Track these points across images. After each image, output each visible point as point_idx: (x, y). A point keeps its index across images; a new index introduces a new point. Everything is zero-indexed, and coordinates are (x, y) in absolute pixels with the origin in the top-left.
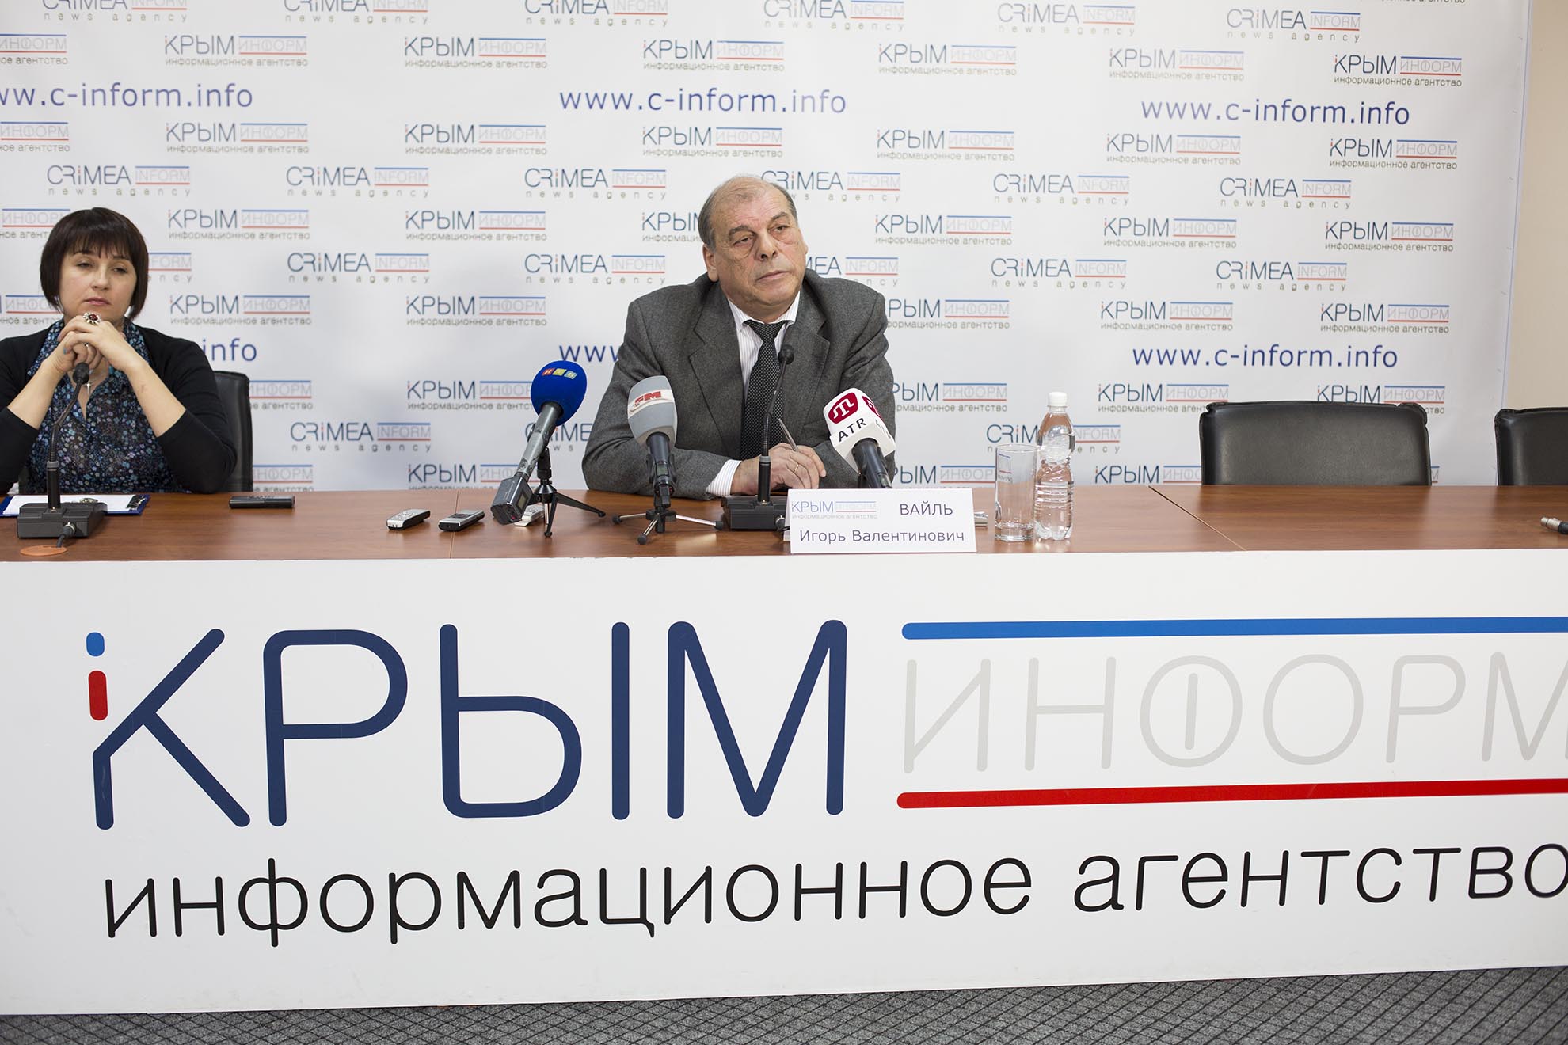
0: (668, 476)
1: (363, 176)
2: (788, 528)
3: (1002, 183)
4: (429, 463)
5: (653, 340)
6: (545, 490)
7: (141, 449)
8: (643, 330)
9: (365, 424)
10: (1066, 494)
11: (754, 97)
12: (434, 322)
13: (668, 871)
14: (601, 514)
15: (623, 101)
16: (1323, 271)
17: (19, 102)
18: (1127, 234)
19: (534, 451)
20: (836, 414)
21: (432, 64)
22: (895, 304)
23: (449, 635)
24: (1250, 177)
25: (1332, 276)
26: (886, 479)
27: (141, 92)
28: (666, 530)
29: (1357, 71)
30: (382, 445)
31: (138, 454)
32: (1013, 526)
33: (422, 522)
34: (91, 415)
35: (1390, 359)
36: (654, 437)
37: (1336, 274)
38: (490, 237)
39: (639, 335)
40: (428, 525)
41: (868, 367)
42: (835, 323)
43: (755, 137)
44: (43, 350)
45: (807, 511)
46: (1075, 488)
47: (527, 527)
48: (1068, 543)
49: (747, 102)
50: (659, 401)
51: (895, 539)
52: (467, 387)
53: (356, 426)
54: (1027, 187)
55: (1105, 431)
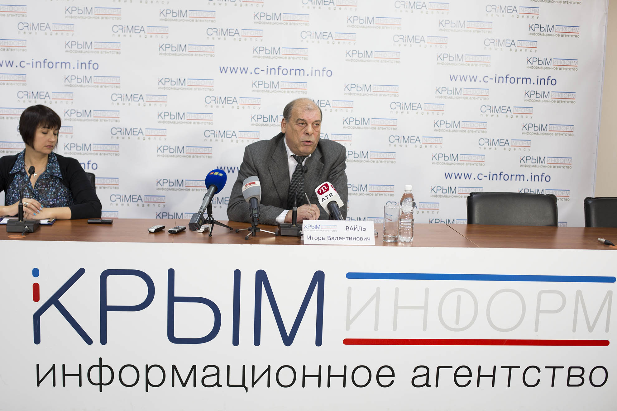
0: (257, 214)
1: (141, 98)
2: (303, 235)
3: (394, 106)
4: (164, 212)
5: (254, 161)
6: (210, 219)
8: (250, 157)
9: (140, 196)
10: (411, 224)
11: (296, 70)
12: (168, 156)
13: (253, 367)
14: (232, 229)
15: (244, 70)
16: (521, 143)
17: (7, 66)
18: (443, 127)
19: (205, 204)
20: (321, 192)
21: (169, 54)
22: (350, 153)
23: (171, 273)
24: (493, 105)
25: (525, 145)
26: (341, 217)
27: (55, 63)
28: (256, 235)
29: (536, 64)
30: (146, 204)
31: (54, 203)
32: (390, 236)
33: (162, 230)
34: (36, 186)
35: (548, 179)
36: (252, 199)
37: (527, 144)
38: (191, 123)
39: (249, 159)
40: (164, 232)
41: (338, 175)
42: (326, 157)
43: (296, 86)
44: (16, 162)
45: (310, 228)
46: (415, 222)
47: (202, 233)
48: (412, 243)
49: (293, 72)
50: (255, 186)
51: (344, 239)
52: (180, 182)
53: (136, 196)
54: (404, 108)
55: (433, 205)
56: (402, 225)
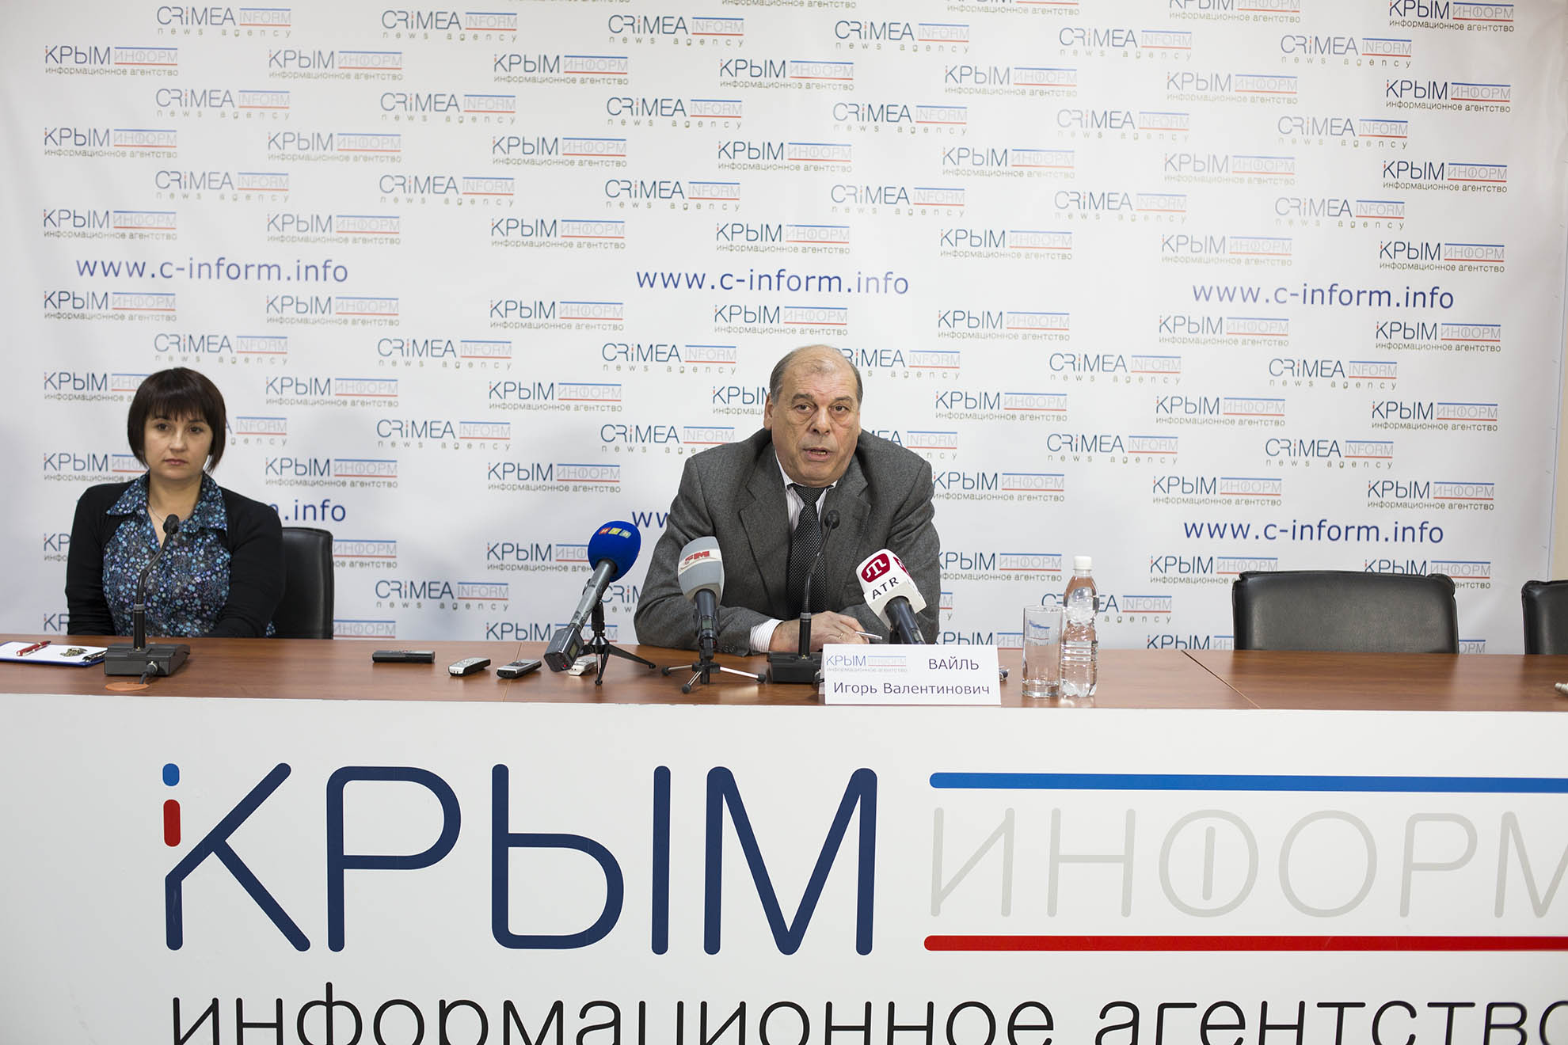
0: (712, 630)
1: (449, 348)
2: (823, 680)
3: (1058, 362)
4: (506, 621)
5: (708, 496)
6: (599, 641)
7: (207, 576)
9: (447, 584)
10: (1090, 653)
11: (821, 278)
12: (513, 488)
13: (704, 1005)
14: (652, 666)
15: (696, 281)
16: (1370, 449)
17: (131, 275)
18: (1179, 412)
19: (587, 605)
20: (869, 574)
21: (517, 244)
22: (953, 477)
23: (500, 775)
24: (1298, 358)
25: (1379, 454)
26: (918, 635)
27: (244, 267)
28: (711, 680)
29: (1402, 258)
30: (462, 604)
32: (1039, 683)
33: (483, 669)
35: (1436, 535)
36: (701, 593)
37: (1383, 452)
38: (568, 408)
39: (694, 490)
40: (488, 673)
41: (914, 535)
42: (879, 487)
43: (822, 316)
45: (841, 664)
46: (1100, 647)
47: (580, 675)
48: (1092, 699)
49: (814, 283)
50: (707, 560)
51: (924, 692)
52: (544, 550)
53: (438, 585)
54: (1082, 366)
55: (1157, 602)
56: (1069, 655)
